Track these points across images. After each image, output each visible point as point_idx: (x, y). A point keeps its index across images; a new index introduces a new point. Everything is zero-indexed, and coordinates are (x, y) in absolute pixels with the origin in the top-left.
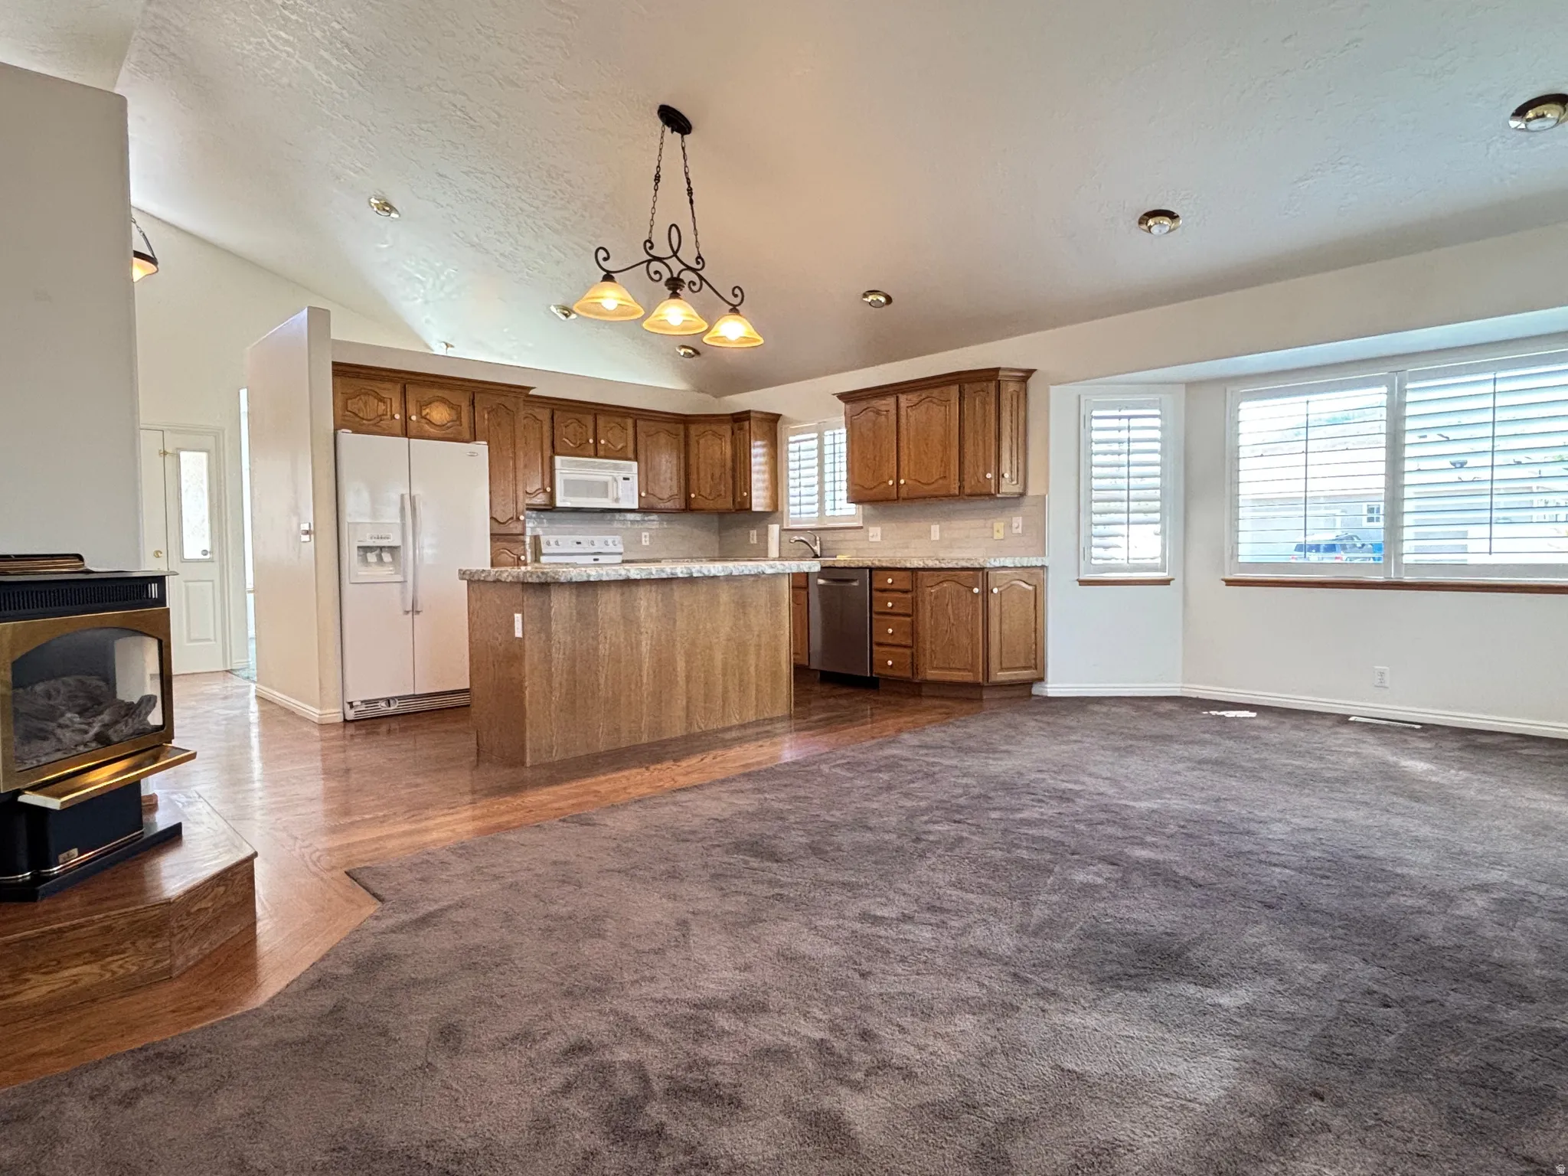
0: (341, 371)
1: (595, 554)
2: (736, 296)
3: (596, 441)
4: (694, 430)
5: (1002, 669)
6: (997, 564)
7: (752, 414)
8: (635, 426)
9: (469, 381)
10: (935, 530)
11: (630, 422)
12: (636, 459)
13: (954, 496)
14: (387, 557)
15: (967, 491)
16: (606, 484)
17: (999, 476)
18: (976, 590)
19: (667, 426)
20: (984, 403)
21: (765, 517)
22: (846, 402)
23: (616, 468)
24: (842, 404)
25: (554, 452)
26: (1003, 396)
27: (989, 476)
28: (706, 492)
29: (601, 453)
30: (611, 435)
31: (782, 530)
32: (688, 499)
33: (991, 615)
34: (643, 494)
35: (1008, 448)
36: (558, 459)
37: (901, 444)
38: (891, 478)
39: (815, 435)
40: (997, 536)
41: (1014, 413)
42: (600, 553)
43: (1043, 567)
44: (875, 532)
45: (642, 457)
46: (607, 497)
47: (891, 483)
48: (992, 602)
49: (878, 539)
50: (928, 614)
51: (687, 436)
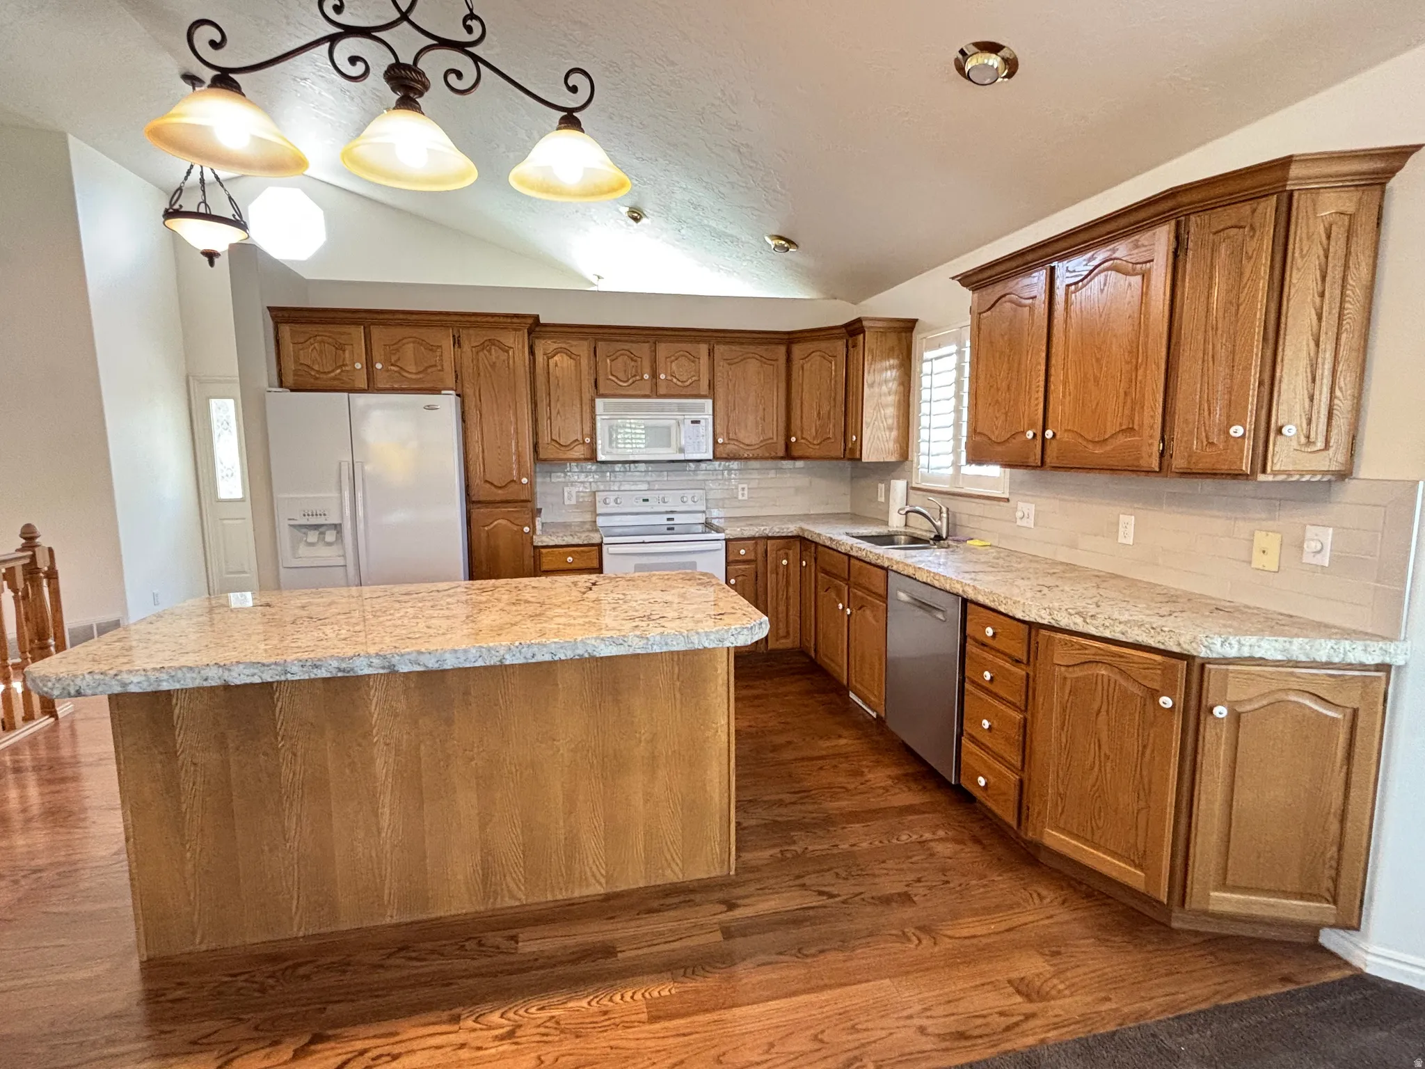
0: (282, 316)
1: (667, 512)
2: (574, 89)
3: (654, 375)
4: (797, 350)
5: (1223, 886)
6: (1232, 652)
7: (865, 323)
8: (711, 353)
9: (448, 314)
10: (1127, 525)
11: (703, 348)
12: (712, 393)
13: (1149, 472)
14: (330, 536)
15: (1178, 463)
16: (669, 428)
17: (1266, 431)
18: (1166, 702)
19: (761, 350)
20: (1238, 255)
21: (885, 470)
22: (974, 290)
23: (681, 409)
24: (967, 293)
25: (597, 391)
26: (1299, 232)
27: (1236, 431)
28: (810, 433)
29: (662, 391)
30: (674, 367)
31: (910, 488)
32: (788, 445)
33: (1206, 762)
34: (720, 441)
35: (1303, 364)
36: (599, 403)
37: (1053, 361)
38: (1031, 426)
39: (953, 348)
40: (1258, 561)
41: (1335, 273)
42: (672, 512)
43: (1385, 668)
44: (1026, 509)
45: (720, 391)
46: (669, 445)
47: (1030, 434)
48: (1209, 734)
49: (1030, 523)
50: (1055, 722)
51: (789, 360)
